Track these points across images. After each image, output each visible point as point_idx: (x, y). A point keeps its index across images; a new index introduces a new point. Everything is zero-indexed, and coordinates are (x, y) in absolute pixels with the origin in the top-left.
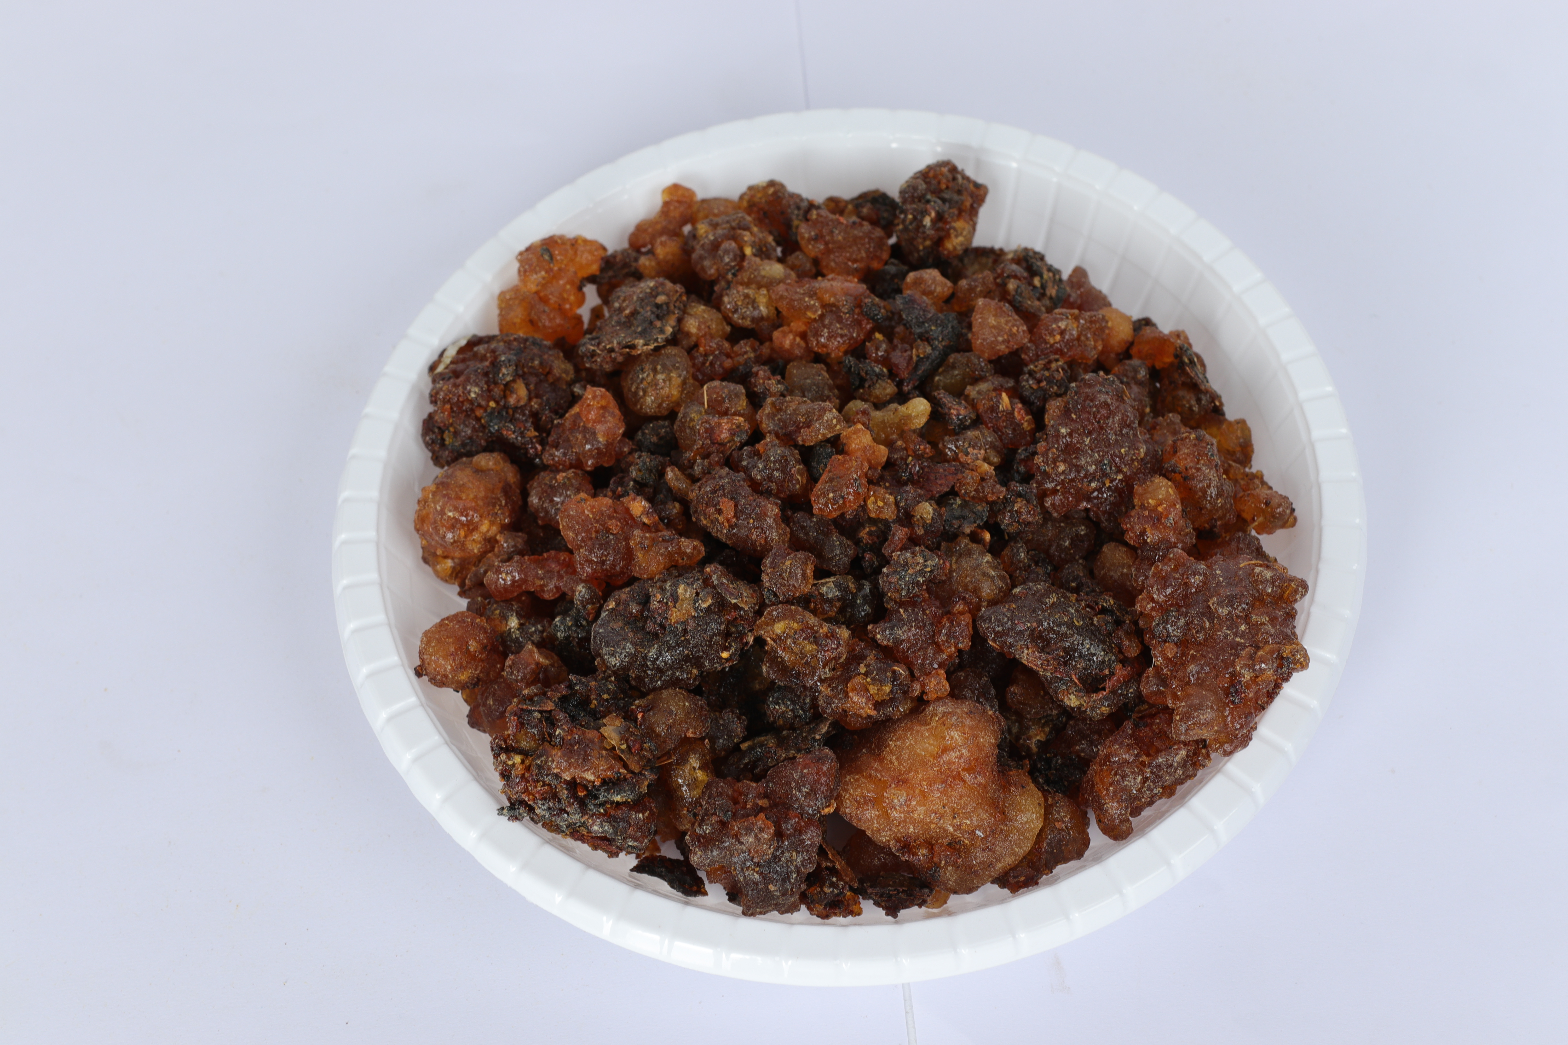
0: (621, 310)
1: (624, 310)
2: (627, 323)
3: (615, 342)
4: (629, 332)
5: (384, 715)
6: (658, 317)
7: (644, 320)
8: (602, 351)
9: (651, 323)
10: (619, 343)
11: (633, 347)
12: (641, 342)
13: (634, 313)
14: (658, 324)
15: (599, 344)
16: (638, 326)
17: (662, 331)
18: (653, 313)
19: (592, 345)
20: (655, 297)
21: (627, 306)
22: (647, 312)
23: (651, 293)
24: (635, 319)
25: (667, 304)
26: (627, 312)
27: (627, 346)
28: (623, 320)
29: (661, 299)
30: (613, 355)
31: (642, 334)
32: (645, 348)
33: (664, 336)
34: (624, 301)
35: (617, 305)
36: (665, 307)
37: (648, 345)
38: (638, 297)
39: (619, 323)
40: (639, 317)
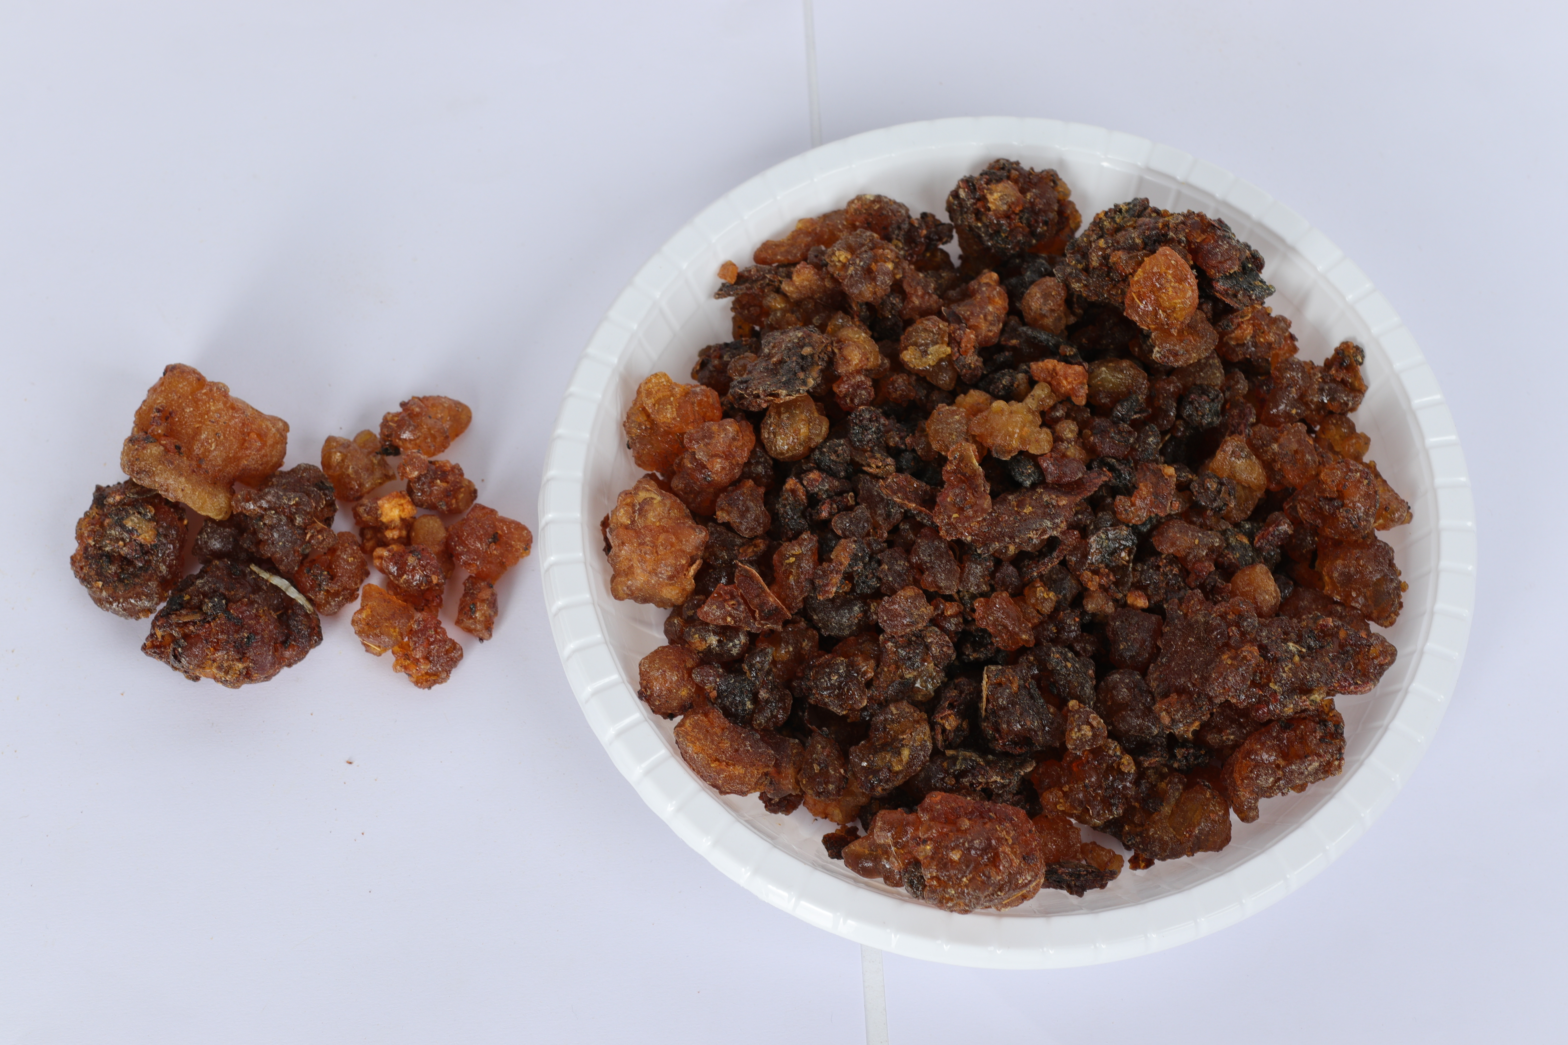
0: (769, 356)
1: (773, 357)
2: (773, 371)
3: (761, 389)
4: (775, 380)
5: (612, 731)
6: (803, 369)
7: (789, 371)
8: (748, 395)
9: (795, 374)
10: (764, 391)
11: (777, 396)
12: (784, 392)
13: (781, 362)
14: (802, 375)
15: (747, 388)
16: (783, 375)
17: (804, 383)
18: (798, 364)
19: (740, 389)
20: (802, 347)
21: (776, 353)
22: (793, 363)
23: (798, 343)
24: (782, 368)
25: (812, 356)
26: (775, 359)
27: (771, 395)
28: (771, 367)
29: (807, 350)
30: (758, 400)
31: (786, 385)
32: (788, 398)
33: (806, 388)
34: (773, 347)
35: (766, 350)
36: (809, 359)
37: (790, 395)
38: (786, 346)
39: (767, 369)
40: (785, 367)
